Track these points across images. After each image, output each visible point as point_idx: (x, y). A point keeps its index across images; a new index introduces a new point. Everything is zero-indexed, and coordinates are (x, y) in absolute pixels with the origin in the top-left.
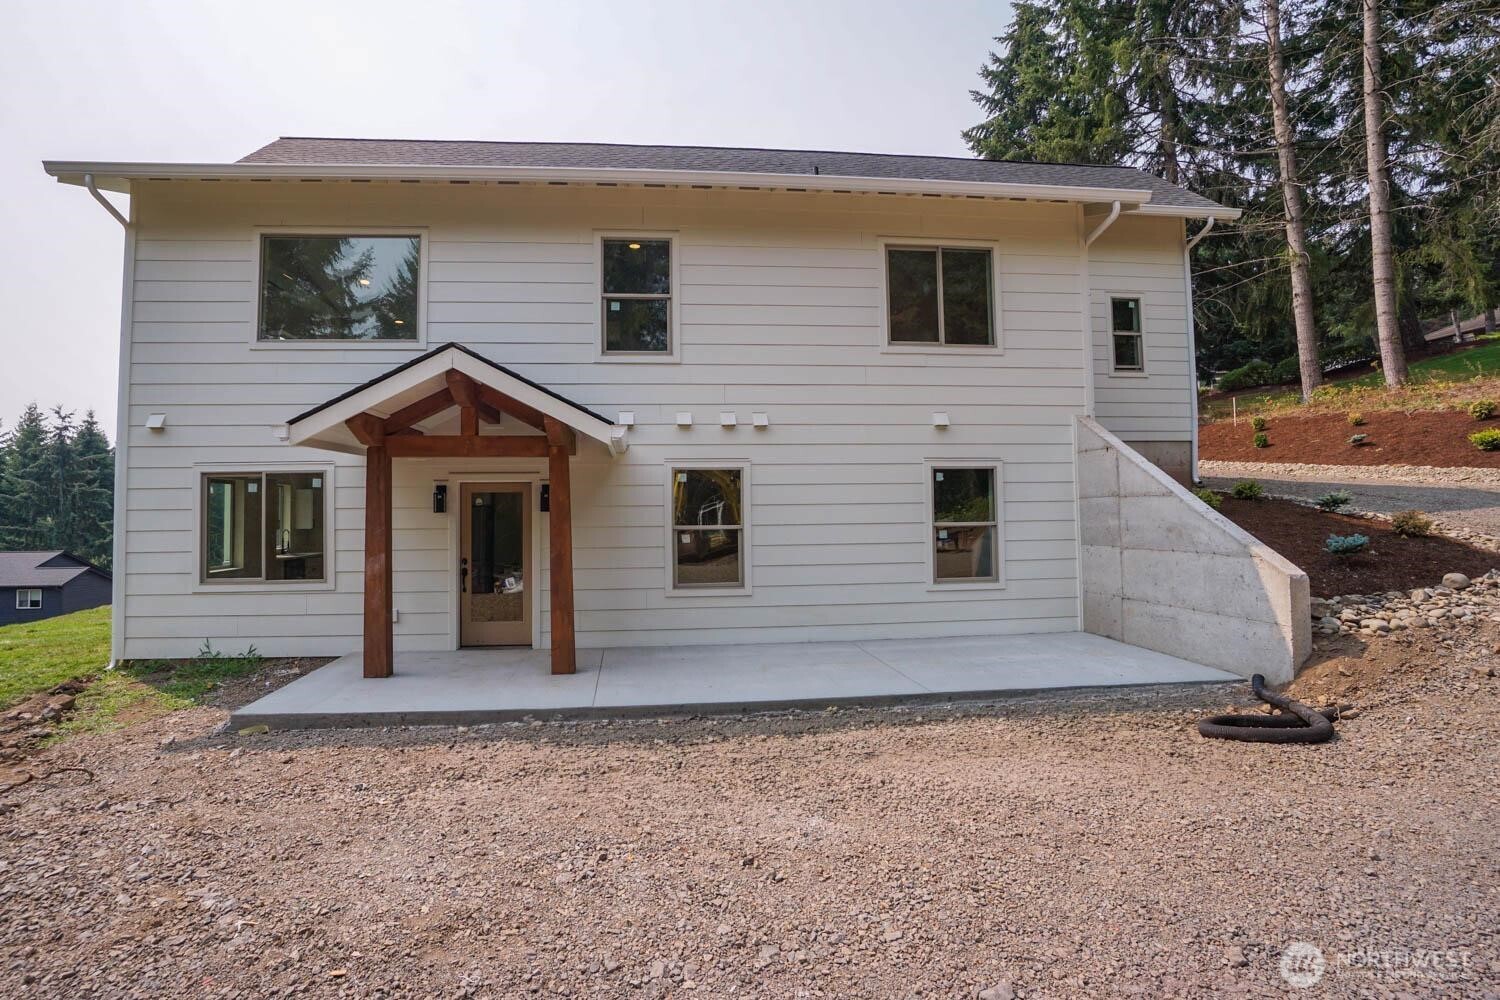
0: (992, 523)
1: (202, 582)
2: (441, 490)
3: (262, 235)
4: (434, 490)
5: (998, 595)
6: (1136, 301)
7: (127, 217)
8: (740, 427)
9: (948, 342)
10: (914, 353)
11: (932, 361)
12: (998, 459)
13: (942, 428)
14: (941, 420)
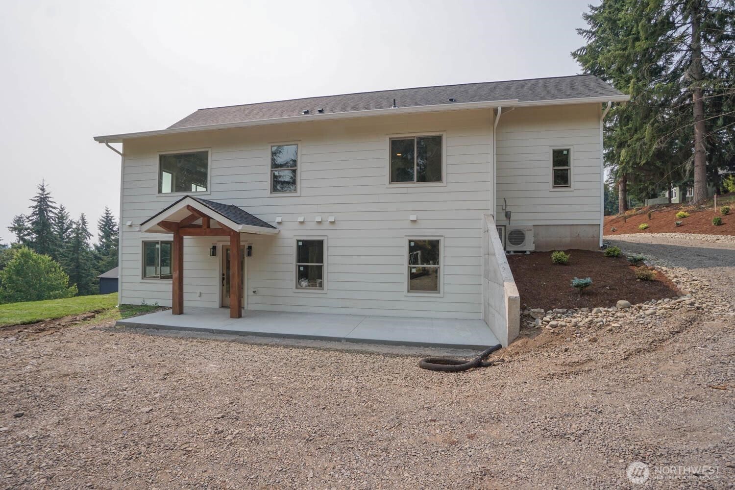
0: (438, 266)
1: (142, 279)
2: (214, 248)
3: (159, 155)
4: (212, 247)
5: (439, 300)
6: (568, 150)
7: (122, 152)
8: (324, 222)
9: (418, 181)
10: (403, 187)
11: (410, 190)
12: (442, 236)
13: (414, 221)
14: (413, 217)
